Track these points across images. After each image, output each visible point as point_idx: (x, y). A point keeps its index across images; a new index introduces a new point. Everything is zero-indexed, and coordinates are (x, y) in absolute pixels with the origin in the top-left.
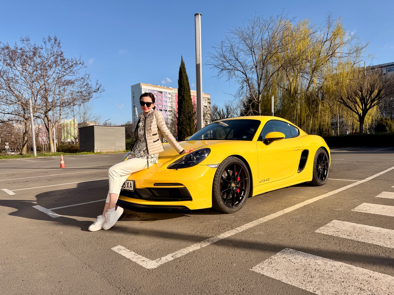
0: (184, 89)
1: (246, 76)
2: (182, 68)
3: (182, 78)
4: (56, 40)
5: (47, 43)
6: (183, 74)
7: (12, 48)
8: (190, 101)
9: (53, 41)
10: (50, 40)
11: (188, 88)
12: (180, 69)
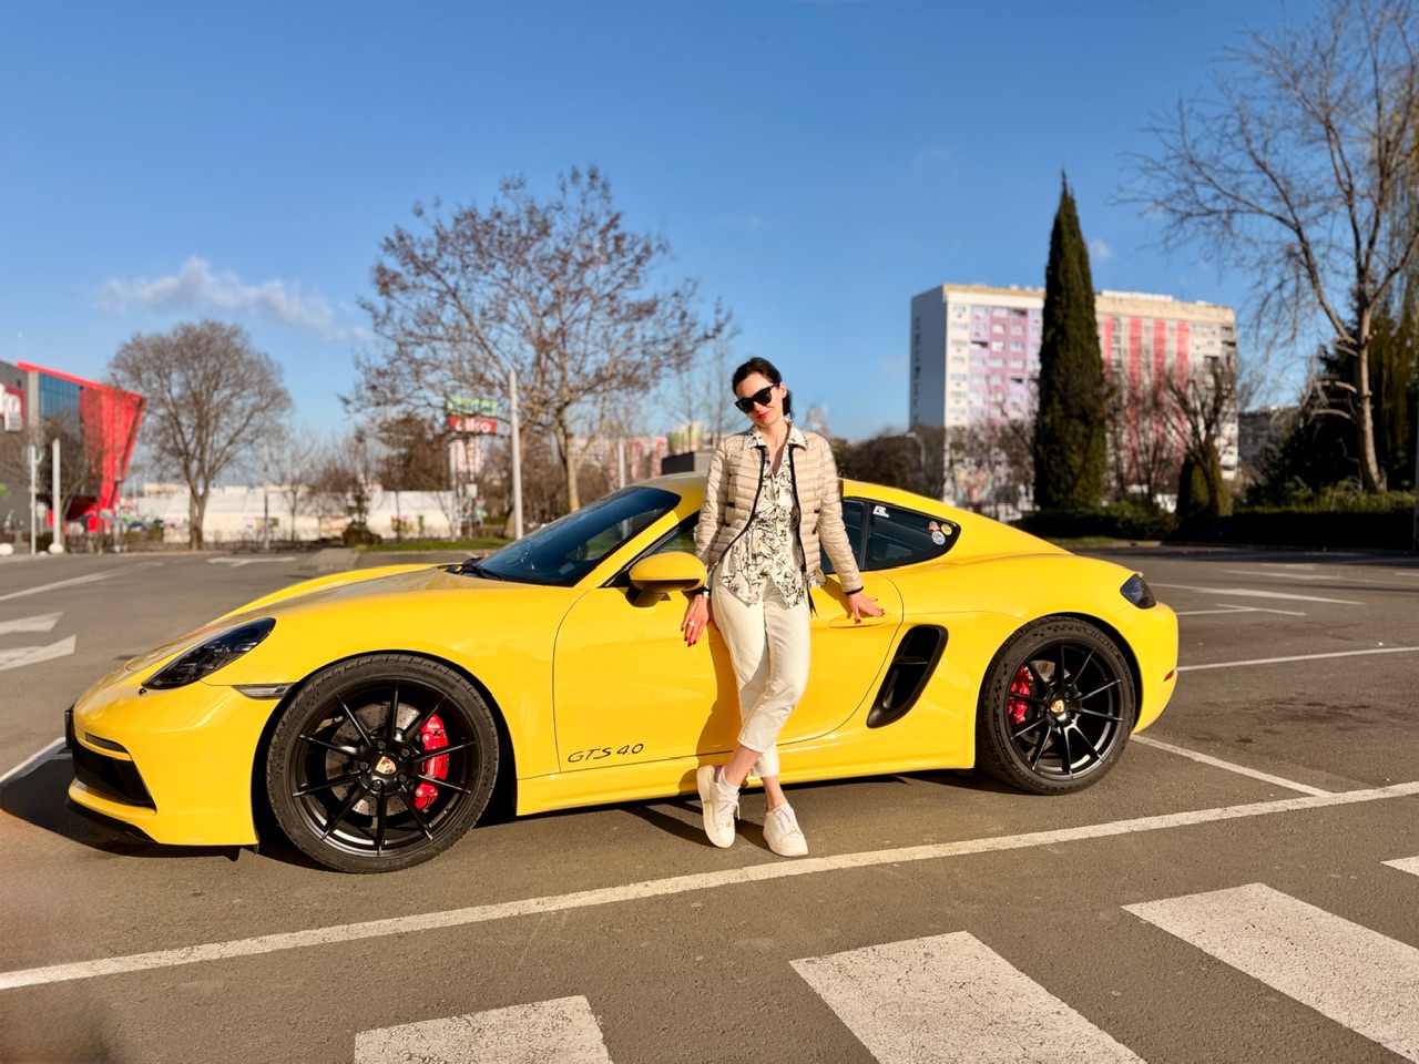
0: (1068, 299)
1: (1299, 232)
2: (1064, 220)
3: (1062, 255)
4: (593, 177)
5: (570, 187)
6: (1066, 239)
7: (484, 213)
8: (1091, 347)
9: (585, 179)
10: (575, 176)
11: (1083, 293)
12: (1057, 224)
